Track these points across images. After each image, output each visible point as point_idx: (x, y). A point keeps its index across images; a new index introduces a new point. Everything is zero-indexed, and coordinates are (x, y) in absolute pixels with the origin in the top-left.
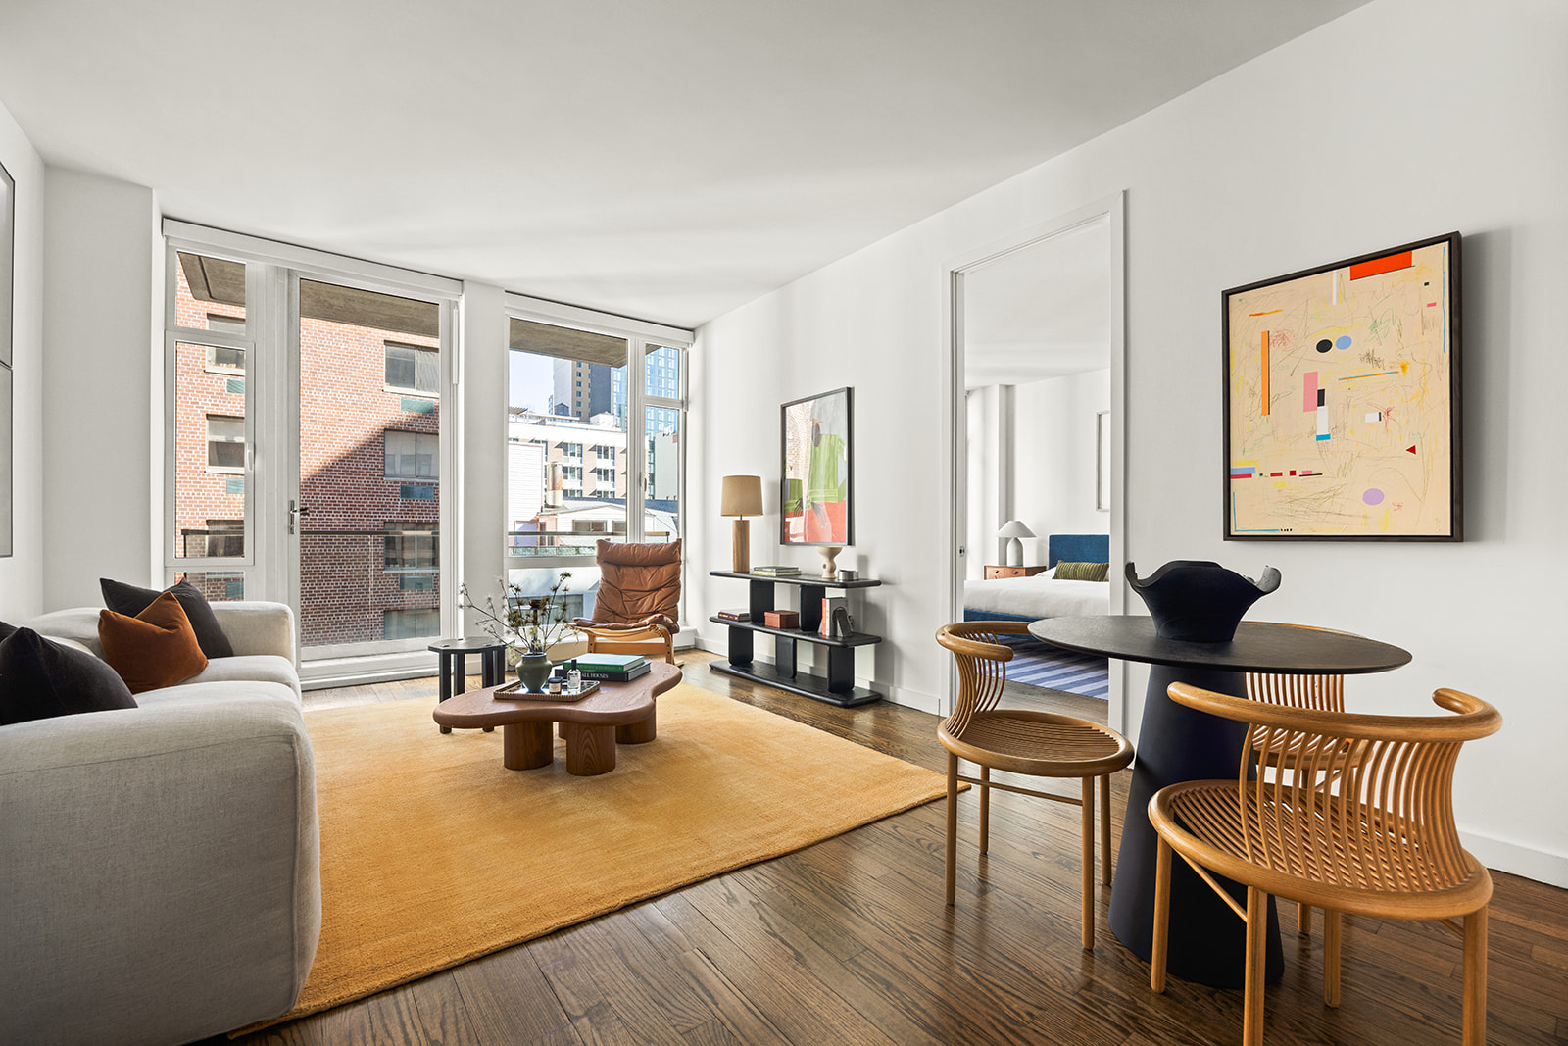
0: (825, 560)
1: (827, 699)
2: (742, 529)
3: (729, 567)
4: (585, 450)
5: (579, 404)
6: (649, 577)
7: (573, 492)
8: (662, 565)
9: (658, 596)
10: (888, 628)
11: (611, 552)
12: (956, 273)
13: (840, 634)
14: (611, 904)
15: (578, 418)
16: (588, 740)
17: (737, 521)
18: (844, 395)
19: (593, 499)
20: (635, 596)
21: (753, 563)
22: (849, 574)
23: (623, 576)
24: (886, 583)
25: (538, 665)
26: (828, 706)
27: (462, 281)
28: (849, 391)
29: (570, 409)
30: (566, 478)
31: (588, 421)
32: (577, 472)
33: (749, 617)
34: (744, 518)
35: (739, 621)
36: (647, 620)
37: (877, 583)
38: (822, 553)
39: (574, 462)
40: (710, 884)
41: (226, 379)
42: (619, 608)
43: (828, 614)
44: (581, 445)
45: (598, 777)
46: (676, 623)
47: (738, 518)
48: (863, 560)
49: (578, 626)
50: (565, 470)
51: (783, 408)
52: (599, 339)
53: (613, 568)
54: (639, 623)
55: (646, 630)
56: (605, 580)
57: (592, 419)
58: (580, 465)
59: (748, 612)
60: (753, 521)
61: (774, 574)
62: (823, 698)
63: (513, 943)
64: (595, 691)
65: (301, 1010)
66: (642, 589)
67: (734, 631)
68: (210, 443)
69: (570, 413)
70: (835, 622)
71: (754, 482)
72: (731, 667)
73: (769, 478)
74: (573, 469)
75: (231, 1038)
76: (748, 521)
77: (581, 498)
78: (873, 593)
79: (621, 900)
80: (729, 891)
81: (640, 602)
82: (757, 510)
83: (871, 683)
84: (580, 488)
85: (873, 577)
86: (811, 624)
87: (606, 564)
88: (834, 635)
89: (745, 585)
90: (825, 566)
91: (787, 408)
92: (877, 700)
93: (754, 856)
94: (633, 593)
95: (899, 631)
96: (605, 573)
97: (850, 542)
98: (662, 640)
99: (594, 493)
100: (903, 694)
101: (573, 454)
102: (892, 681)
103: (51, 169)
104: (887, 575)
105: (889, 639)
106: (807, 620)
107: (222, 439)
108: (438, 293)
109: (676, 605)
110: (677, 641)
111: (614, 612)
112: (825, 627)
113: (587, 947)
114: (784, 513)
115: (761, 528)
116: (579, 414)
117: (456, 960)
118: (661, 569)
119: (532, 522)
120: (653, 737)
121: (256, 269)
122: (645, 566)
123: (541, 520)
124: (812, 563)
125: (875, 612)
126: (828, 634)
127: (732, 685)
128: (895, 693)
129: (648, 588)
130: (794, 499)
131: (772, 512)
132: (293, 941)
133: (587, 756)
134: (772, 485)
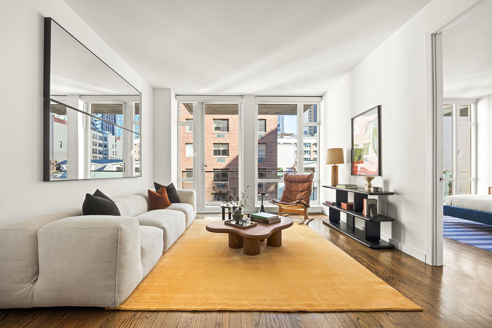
0: (366, 182)
1: (363, 243)
2: (335, 169)
3: (330, 184)
4: (311, 145)
5: (311, 130)
6: (300, 187)
7: (307, 158)
8: (305, 183)
9: (303, 193)
10: (398, 215)
11: (288, 177)
12: (435, 34)
13: (371, 215)
14: (215, 308)
15: (310, 135)
16: (248, 243)
17: (333, 166)
18: (376, 109)
19: (314, 160)
20: (296, 193)
21: (340, 182)
22: (376, 189)
23: (292, 186)
24: (397, 194)
25: (239, 214)
26: (364, 246)
27: (243, 96)
28: (379, 107)
29: (308, 132)
30: (305, 154)
31: (313, 136)
32: (309, 152)
33: (336, 204)
34: (336, 165)
35: (332, 205)
36: (295, 202)
37: (392, 194)
38: (365, 179)
39: (308, 149)
40: (255, 313)
41: (217, 134)
42: (290, 197)
43: (366, 206)
44: (310, 143)
45: (251, 256)
46: (308, 204)
47: (334, 165)
48: (386, 183)
49: (273, 202)
50: (305, 151)
51: (352, 120)
52: (290, 106)
53: (288, 183)
54: (292, 203)
55: (294, 205)
56: (286, 187)
57: (314, 135)
58: (310, 150)
59: (335, 202)
60: (340, 167)
61: (344, 187)
62: (362, 242)
63: (179, 310)
64: (255, 225)
65: (121, 308)
66: (298, 191)
67: (331, 210)
68: (214, 150)
69: (308, 134)
70: (369, 210)
71: (341, 150)
72: (330, 223)
73: (346, 150)
74: (307, 151)
75: (106, 309)
76: (338, 166)
77: (310, 160)
78: (391, 198)
79: (218, 308)
80: (259, 320)
81: (297, 195)
82: (342, 162)
83: (389, 239)
84: (310, 157)
85: (391, 190)
86: (359, 210)
87: (286, 182)
88: (368, 215)
89: (334, 192)
90: (366, 185)
91: (354, 120)
92: (391, 248)
93: (279, 308)
94: (295, 192)
95: (404, 216)
96: (286, 185)
97: (380, 174)
98: (303, 210)
99: (314, 159)
100: (406, 247)
101: (307, 147)
102: (400, 240)
103: (155, 90)
104: (398, 190)
105: (399, 220)
106: (357, 208)
107: (216, 149)
108: (236, 101)
109: (309, 197)
110: (309, 210)
111: (288, 198)
112: (365, 212)
113: (197, 322)
114: (352, 162)
115: (344, 169)
116: (311, 134)
117: (162, 309)
118: (305, 184)
119: (292, 168)
120: (280, 245)
121: (195, 104)
122: (299, 183)
123: (294, 168)
124: (361, 183)
125: (392, 207)
126: (366, 214)
127: (330, 231)
128: (401, 246)
129: (300, 190)
130: (357, 156)
131: (348, 162)
132: (116, 288)
133: (248, 248)
134: (348, 151)
